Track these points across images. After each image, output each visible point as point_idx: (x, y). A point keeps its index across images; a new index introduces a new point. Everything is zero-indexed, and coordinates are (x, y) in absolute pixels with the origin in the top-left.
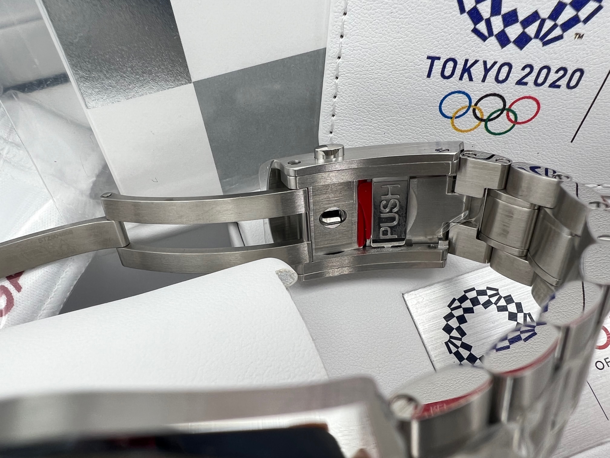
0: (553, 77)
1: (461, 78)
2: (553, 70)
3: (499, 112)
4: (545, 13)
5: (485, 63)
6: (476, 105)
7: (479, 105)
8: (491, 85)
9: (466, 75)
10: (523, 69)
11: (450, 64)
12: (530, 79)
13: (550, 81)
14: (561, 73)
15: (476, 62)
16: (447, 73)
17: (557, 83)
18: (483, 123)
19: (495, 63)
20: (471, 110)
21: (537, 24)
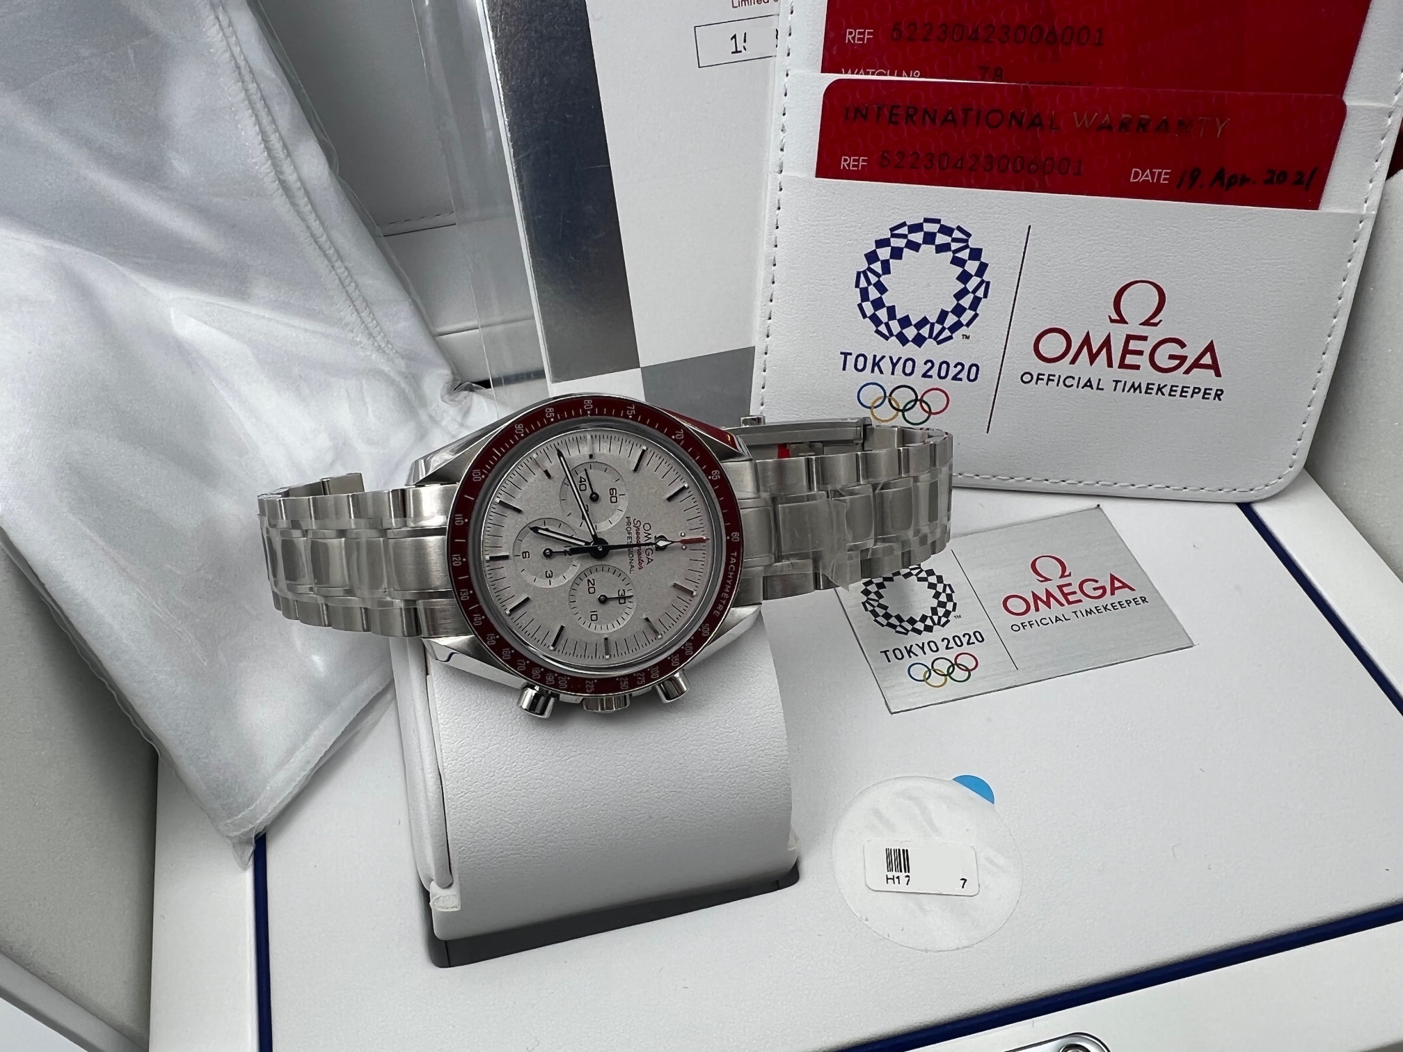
0: (953, 371)
1: (873, 371)
2: (952, 365)
3: (913, 403)
4: (933, 319)
5: (891, 358)
6: (890, 395)
7: (893, 395)
8: (899, 378)
9: (876, 368)
10: (925, 363)
11: (861, 359)
12: (934, 372)
13: (951, 374)
14: (959, 367)
15: (883, 357)
16: (860, 366)
17: (959, 377)
18: (900, 413)
19: (900, 358)
20: (887, 400)
21: (928, 326)
